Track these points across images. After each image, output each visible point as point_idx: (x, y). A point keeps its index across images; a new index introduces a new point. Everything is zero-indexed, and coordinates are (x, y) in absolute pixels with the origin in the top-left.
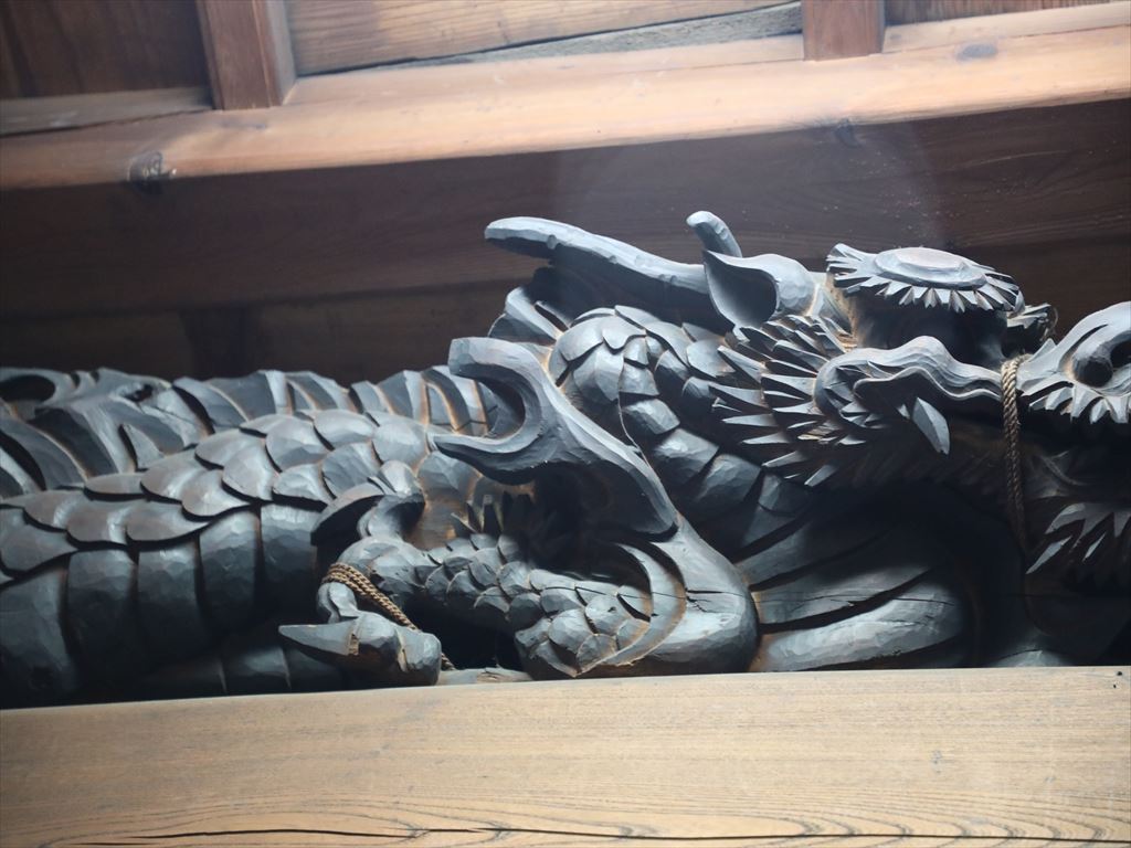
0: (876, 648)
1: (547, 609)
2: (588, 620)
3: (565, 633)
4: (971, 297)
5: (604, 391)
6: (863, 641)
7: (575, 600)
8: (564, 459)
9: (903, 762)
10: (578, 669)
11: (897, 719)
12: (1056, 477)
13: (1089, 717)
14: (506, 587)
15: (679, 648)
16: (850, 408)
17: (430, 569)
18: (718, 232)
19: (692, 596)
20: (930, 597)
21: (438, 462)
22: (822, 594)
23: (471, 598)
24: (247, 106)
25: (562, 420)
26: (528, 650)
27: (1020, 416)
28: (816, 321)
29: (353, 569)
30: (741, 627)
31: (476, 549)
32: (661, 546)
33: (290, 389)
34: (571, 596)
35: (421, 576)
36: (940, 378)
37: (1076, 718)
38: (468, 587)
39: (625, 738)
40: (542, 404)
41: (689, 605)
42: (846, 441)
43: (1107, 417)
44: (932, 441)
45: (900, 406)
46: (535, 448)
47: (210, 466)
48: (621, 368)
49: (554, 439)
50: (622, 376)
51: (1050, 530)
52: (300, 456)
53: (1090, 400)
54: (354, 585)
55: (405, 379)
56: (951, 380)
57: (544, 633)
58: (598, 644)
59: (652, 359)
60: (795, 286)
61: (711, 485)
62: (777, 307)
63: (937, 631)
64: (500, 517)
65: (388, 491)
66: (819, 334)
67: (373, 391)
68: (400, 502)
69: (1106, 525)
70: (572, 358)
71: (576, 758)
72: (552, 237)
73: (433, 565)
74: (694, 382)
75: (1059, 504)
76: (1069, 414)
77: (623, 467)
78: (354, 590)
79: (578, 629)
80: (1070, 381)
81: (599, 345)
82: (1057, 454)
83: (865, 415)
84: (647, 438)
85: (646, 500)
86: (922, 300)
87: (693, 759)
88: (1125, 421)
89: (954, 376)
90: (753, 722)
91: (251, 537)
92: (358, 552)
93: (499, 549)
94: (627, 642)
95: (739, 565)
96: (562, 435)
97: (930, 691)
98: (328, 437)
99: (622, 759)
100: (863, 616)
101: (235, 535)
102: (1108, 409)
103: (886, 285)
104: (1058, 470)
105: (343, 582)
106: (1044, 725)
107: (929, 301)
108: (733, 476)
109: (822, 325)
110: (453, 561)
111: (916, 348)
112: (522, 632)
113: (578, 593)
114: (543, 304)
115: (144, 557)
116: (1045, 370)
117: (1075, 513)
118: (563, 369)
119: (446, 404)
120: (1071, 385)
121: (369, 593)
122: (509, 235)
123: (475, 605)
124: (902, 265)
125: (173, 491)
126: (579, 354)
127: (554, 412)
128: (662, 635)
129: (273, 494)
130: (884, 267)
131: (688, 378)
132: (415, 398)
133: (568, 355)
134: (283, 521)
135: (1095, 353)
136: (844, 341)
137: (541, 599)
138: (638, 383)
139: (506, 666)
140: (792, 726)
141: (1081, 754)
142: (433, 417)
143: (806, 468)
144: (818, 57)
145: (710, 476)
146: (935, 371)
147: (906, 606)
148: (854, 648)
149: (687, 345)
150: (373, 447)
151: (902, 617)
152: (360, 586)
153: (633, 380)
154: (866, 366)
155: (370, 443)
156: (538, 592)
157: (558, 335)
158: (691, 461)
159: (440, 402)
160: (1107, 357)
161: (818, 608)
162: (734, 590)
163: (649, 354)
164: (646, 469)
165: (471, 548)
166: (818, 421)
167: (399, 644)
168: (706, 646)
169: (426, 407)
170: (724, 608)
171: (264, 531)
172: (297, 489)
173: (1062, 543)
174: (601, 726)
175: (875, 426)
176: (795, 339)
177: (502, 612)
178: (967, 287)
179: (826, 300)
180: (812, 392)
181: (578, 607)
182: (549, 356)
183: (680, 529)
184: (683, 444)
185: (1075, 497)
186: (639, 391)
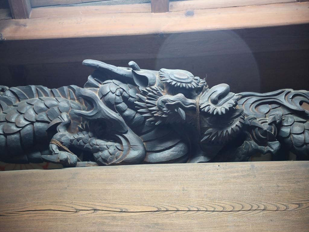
0: (170, 158)
1: (101, 150)
2: (110, 153)
3: (105, 156)
4: (190, 85)
5: (111, 102)
6: (168, 157)
7: (106, 148)
8: (103, 118)
9: (177, 191)
10: (108, 164)
11: (175, 179)
13: (213, 178)
14: (91, 143)
15: (129, 159)
16: (164, 109)
17: (74, 140)
18: (135, 66)
19: (132, 147)
20: (181, 146)
22: (159, 146)
23: (84, 146)
24: (20, 18)
25: (102, 109)
26: (97, 159)
28: (157, 88)
29: (57, 141)
32: (124, 135)
33: (37, 90)
34: (105, 147)
35: (72, 141)
36: (183, 103)
37: (210, 178)
38: (82, 144)
39: (119, 184)
40: (98, 105)
41: (131, 149)
42: (164, 116)
43: (217, 113)
44: (182, 117)
45: (175, 109)
46: (96, 114)
47: (21, 114)
48: (115, 97)
49: (100, 113)
50: (115, 99)
51: (205, 133)
52: (42, 110)
53: (214, 109)
54: (57, 144)
55: (64, 88)
57: (100, 155)
58: (112, 158)
59: (121, 94)
60: (152, 80)
61: (135, 121)
62: (149, 84)
63: (183, 153)
64: (88, 126)
65: (63, 121)
66: (158, 91)
67: (56, 90)
68: (66, 123)
69: (217, 133)
71: (110, 190)
72: (98, 65)
73: (74, 138)
74: (130, 98)
75: (207, 128)
76: (210, 112)
77: (116, 120)
78: (57, 146)
79: (108, 155)
80: (210, 104)
81: (110, 91)
82: (207, 118)
83: (168, 110)
84: (121, 112)
86: (179, 86)
87: (134, 190)
88: (221, 114)
89: (186, 102)
90: (146, 180)
91: (32, 130)
92: (57, 136)
93: (89, 135)
94: (118, 157)
95: (141, 136)
96: (102, 113)
97: (182, 171)
98: (48, 106)
99: (119, 190)
100: (167, 150)
101: (28, 130)
102: (217, 111)
103: (172, 82)
104: (207, 122)
105: (55, 144)
106: (204, 180)
107: (181, 86)
108: (139, 119)
110: (79, 138)
111: (178, 97)
112: (95, 154)
113: (107, 146)
114: (96, 79)
115: (8, 137)
116: (205, 100)
117: (211, 131)
118: (102, 96)
120: (209, 105)
121: (60, 146)
122: (88, 64)
124: (175, 77)
125: (13, 120)
126: (105, 94)
127: (100, 107)
128: (125, 155)
129: (36, 120)
130: (171, 78)
132: (66, 93)
133: (103, 93)
134: (39, 126)
135: (215, 98)
136: (163, 93)
137: (99, 147)
138: (119, 100)
139: (92, 161)
140: (154, 181)
141: (211, 188)
142: (71, 97)
143: (155, 121)
144: (155, 12)
145: (135, 119)
146: (182, 102)
147: (176, 148)
148: (166, 158)
149: (129, 90)
150: (58, 108)
151: (176, 151)
152: (59, 145)
154: (168, 100)
155: (57, 107)
156: (98, 145)
157: (100, 86)
158: (130, 116)
159: (72, 93)
160: (217, 99)
161: (158, 149)
162: (141, 145)
163: (121, 93)
164: (121, 118)
165: (83, 134)
166: (158, 111)
167: (68, 158)
168: (135, 158)
169: (69, 95)
170: (138, 149)
171: (35, 129)
172: (42, 119)
173: (208, 136)
174: (114, 180)
175: (170, 113)
176: (153, 92)
177: (90, 149)
178: (189, 83)
179: (159, 82)
180: (157, 104)
181: (107, 149)
182: (98, 91)
183: (128, 131)
184: (129, 112)
185: (210, 127)
186: (119, 102)
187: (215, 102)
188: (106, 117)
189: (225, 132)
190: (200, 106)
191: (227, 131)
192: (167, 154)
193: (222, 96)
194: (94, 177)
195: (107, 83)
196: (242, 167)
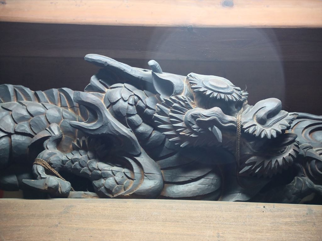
0: (197, 193)
1: (104, 176)
2: (116, 181)
3: (109, 185)
4: (230, 97)
5: (122, 113)
7: (112, 174)
8: (110, 133)
9: (209, 236)
10: (113, 196)
11: (206, 221)
12: (250, 149)
13: (257, 223)
14: (90, 167)
15: (142, 191)
16: (194, 126)
17: (67, 161)
18: (157, 67)
19: (146, 175)
20: (212, 178)
21: (66, 123)
22: (182, 175)
23: (80, 170)
25: (110, 122)
26: (98, 188)
27: (241, 132)
28: (185, 99)
29: (44, 161)
30: (160, 185)
31: (81, 155)
32: (136, 158)
33: (15, 91)
34: (110, 172)
35: (64, 163)
36: (221, 120)
37: (254, 223)
38: (79, 167)
39: (130, 224)
40: (104, 116)
41: (145, 177)
42: (193, 135)
43: (266, 136)
44: (217, 138)
45: (209, 127)
46: (101, 128)
48: (127, 106)
49: (107, 127)
50: (128, 109)
51: (246, 163)
52: (23, 118)
53: (261, 131)
54: (44, 166)
55: (53, 91)
56: (224, 121)
57: (103, 184)
58: (119, 189)
59: (136, 103)
60: (179, 86)
61: (151, 140)
62: (174, 92)
63: (214, 188)
65: (53, 135)
66: (186, 102)
67: (42, 94)
68: (57, 138)
69: (262, 164)
70: (112, 102)
71: (117, 231)
72: (106, 62)
73: (68, 159)
74: (147, 109)
76: (255, 134)
78: (44, 167)
79: (113, 184)
80: (256, 124)
81: (121, 98)
82: (250, 142)
83: (199, 128)
84: (133, 126)
85: (133, 146)
86: (216, 97)
87: (151, 233)
88: (270, 138)
89: (224, 120)
90: (166, 220)
91: (9, 145)
92: (44, 154)
93: (88, 155)
94: (127, 187)
96: (109, 126)
97: (214, 211)
98: (32, 113)
99: (130, 231)
100: (194, 183)
101: (3, 144)
102: (266, 133)
103: (206, 91)
104: (250, 147)
105: (41, 165)
106: (245, 225)
107: (218, 97)
108: (158, 138)
109: (187, 100)
110: (74, 159)
111: (214, 111)
112: (95, 181)
113: (112, 172)
114: (102, 80)
116: (249, 118)
117: (254, 159)
118: (109, 104)
119: (66, 100)
120: (256, 125)
121: (49, 168)
123: (81, 172)
124: (211, 85)
126: (115, 101)
127: (107, 118)
129: (15, 131)
130: (206, 85)
131: (146, 108)
132: (57, 98)
133: (111, 101)
134: (18, 140)
135: (263, 116)
136: (193, 105)
137: (101, 173)
138: (132, 111)
139: (90, 191)
140: (178, 222)
141: (256, 236)
142: (62, 104)
143: (181, 142)
145: (151, 137)
146: (219, 118)
147: (206, 180)
148: (192, 193)
149: (146, 98)
150: (46, 116)
151: (205, 184)
152: (46, 166)
153: (131, 110)
154: (200, 115)
155: (45, 115)
156: (100, 170)
157: (106, 90)
158: (146, 133)
159: (64, 99)
160: (266, 117)
161: (182, 179)
162: (158, 173)
163: (135, 101)
164: (133, 136)
165: (79, 154)
166: (185, 128)
167: (59, 186)
168: (150, 191)
169: (60, 100)
170: (155, 179)
171: (12, 143)
172: (22, 130)
173: (250, 167)
174: (123, 219)
175: (201, 132)
176: (179, 103)
177: (89, 174)
178: (229, 94)
179: (188, 91)
180: (184, 120)
181: (113, 176)
182: (104, 97)
183: (142, 153)
184: (144, 128)
185: (254, 154)
186: (132, 113)
187: (262, 121)
188: (115, 132)
189: (273, 163)
190: (242, 126)
191: (277, 161)
192: (192, 187)
193: (272, 114)
194: (95, 213)
195: (117, 87)
196: (295, 211)
